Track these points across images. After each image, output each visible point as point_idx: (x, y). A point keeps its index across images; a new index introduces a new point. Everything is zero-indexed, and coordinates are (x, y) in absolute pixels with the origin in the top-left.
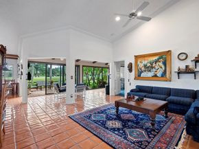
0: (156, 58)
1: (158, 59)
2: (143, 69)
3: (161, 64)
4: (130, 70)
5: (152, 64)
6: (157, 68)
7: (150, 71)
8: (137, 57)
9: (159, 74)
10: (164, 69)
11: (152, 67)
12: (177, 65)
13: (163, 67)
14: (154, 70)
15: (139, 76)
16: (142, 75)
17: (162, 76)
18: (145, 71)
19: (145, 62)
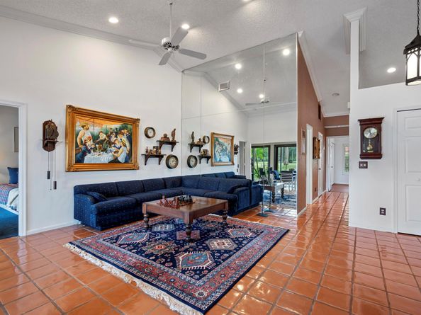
1: (121, 129)
2: (90, 144)
3: (124, 139)
4: (49, 142)
5: (109, 137)
6: (118, 145)
7: (105, 150)
9: (121, 158)
10: (128, 148)
11: (110, 143)
12: (144, 145)
13: (128, 144)
14: (113, 149)
15: (80, 160)
17: (126, 162)
18: (95, 149)
19: (96, 130)
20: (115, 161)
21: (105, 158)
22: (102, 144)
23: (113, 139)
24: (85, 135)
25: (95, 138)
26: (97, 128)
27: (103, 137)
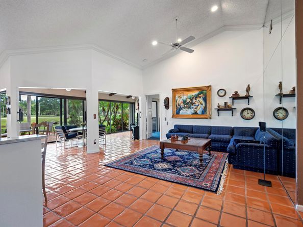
0: (196, 93)
1: (198, 94)
2: (182, 105)
3: (201, 100)
4: (167, 107)
5: (192, 100)
6: (197, 104)
7: (189, 108)
8: (175, 91)
9: (199, 111)
10: (204, 105)
11: (192, 104)
12: (217, 101)
13: (203, 103)
14: (194, 107)
15: (178, 113)
16: (181, 112)
17: (203, 113)
18: (184, 108)
19: (184, 97)
20: (196, 113)
21: (190, 112)
22: (188, 104)
23: (194, 101)
24: (180, 101)
25: (184, 102)
26: (185, 96)
27: (188, 100)
